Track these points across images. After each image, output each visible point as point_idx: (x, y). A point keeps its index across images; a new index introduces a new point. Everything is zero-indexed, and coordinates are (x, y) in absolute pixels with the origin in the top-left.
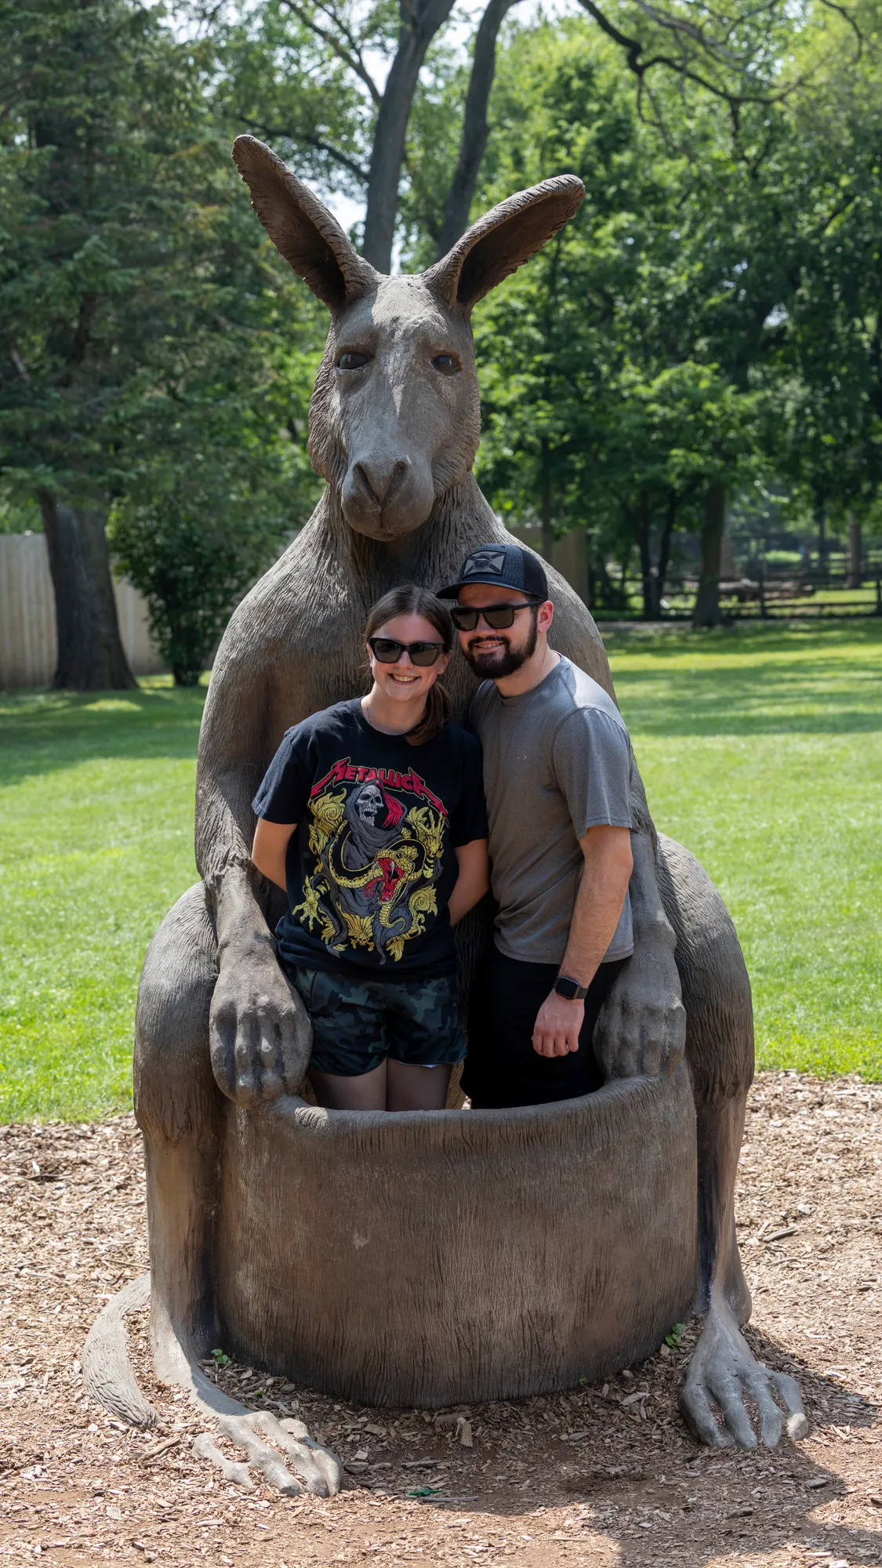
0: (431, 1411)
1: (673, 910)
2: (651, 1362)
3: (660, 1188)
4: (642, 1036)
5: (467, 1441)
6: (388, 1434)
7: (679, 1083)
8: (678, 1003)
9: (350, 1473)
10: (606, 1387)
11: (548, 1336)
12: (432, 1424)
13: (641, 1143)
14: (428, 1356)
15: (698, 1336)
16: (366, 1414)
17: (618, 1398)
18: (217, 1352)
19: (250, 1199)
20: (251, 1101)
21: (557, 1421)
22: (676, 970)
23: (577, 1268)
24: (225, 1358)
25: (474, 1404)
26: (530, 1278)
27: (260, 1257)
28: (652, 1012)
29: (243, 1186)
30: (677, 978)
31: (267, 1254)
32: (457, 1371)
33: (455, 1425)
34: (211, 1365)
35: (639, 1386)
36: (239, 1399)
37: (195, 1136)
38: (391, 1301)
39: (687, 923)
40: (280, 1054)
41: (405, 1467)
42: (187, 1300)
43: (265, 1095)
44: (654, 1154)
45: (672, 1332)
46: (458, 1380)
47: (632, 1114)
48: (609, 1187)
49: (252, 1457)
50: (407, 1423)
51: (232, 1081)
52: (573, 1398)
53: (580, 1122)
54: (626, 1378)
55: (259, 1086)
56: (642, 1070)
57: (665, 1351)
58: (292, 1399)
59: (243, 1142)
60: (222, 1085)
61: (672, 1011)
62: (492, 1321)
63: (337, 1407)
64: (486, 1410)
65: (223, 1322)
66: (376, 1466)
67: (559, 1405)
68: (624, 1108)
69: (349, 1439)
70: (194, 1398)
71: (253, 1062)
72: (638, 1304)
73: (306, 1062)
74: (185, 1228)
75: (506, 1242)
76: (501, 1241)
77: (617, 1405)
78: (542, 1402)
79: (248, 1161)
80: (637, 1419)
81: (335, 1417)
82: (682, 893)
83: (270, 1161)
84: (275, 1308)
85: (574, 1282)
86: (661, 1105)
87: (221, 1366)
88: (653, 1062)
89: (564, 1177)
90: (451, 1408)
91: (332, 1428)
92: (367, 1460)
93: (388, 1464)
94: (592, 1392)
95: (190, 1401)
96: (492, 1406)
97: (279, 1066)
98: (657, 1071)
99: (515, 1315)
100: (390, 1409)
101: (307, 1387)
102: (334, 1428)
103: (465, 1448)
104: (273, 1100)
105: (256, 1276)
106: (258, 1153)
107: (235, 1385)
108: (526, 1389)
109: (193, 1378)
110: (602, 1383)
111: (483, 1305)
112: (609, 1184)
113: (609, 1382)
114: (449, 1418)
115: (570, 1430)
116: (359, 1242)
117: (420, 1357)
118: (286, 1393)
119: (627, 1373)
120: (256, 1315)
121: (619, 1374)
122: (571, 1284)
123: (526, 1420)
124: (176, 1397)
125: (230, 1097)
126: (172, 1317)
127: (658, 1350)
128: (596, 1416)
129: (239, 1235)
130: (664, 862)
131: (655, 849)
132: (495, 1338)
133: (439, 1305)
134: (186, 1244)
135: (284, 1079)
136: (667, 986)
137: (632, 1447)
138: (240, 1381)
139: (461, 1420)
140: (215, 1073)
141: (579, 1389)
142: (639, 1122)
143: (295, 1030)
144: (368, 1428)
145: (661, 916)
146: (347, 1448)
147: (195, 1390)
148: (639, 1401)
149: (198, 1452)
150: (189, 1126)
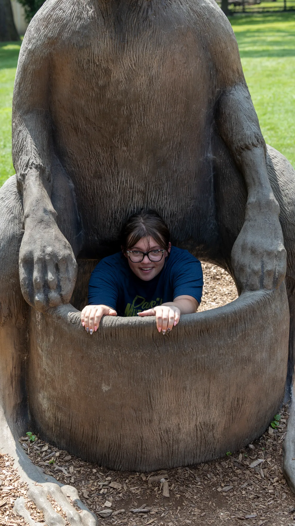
0: (146, 473)
1: (277, 190)
2: (264, 438)
3: (272, 351)
4: (262, 267)
5: (166, 493)
6: (123, 488)
7: (282, 291)
8: (281, 247)
9: (102, 517)
10: (241, 456)
11: (211, 434)
12: (146, 482)
13: (263, 328)
14: (144, 447)
15: (287, 419)
16: (110, 475)
17: (248, 463)
18: (29, 433)
19: (44, 359)
20: (43, 308)
21: (215, 479)
22: (280, 227)
23: (227, 399)
24: (34, 437)
25: (169, 469)
26: (201, 406)
27: (50, 390)
28: (269, 254)
29: (40, 351)
30: (281, 232)
31: (54, 389)
32: (160, 454)
33: (159, 483)
34: (27, 440)
35: (258, 455)
36: (41, 466)
37: (14, 320)
38: (124, 419)
39: (284, 198)
40: (59, 281)
41: (132, 512)
42: (13, 403)
43: (51, 305)
44: (269, 333)
45: (274, 420)
46: (161, 458)
47: (258, 314)
48: (245, 354)
49: (46, 519)
50: (133, 480)
51: (32, 296)
52: (223, 463)
53: (230, 321)
54: (251, 450)
55: (47, 300)
56: (263, 286)
57: (271, 431)
58: (70, 465)
59: (39, 327)
60: (26, 298)
61: (279, 252)
62: (179, 429)
63: (94, 471)
64: (176, 473)
65: (32, 416)
66: (116, 513)
67: (215, 468)
68: (254, 311)
69: (101, 492)
70: (17, 466)
71: (44, 286)
72: (259, 412)
73: (74, 284)
74: (10, 367)
75: (188, 388)
76: (185, 388)
77: (248, 468)
78: (206, 467)
79: (43, 338)
80: (259, 477)
81: (93, 477)
82: (281, 180)
83: (54, 340)
84: (59, 417)
85: (225, 406)
86: (273, 306)
87: (31, 442)
88: (268, 282)
89: (221, 351)
90: (156, 472)
91: (92, 485)
92: (111, 508)
93: (123, 510)
94: (233, 459)
95: (15, 467)
96: (180, 471)
97: (59, 288)
98: (271, 286)
99: (192, 425)
100: (124, 472)
101: (78, 457)
102: (93, 485)
103: (165, 498)
104: (55, 307)
105: (49, 399)
106: (48, 335)
107: (39, 456)
108: (197, 460)
109: (16, 450)
110: (238, 453)
111: (174, 420)
112: (245, 352)
113: (242, 453)
114: (156, 478)
115: (223, 485)
116: (105, 388)
117: (139, 447)
118: (66, 461)
119: (251, 446)
120: (50, 418)
121: (247, 447)
122: (223, 407)
123: (198, 479)
124: (7, 464)
125: (31, 305)
126: (5, 413)
127: (267, 430)
128: (236, 475)
129: (39, 376)
130: (270, 162)
131: (265, 155)
132: (182, 436)
133: (150, 421)
134: (11, 375)
135: (61, 295)
136: (276, 238)
137: (258, 497)
138: (42, 453)
139: (163, 480)
140: (23, 292)
141: (226, 458)
142: (262, 317)
143: (67, 267)
144: (111, 485)
145: (272, 196)
146: (101, 497)
147: (17, 459)
148: (259, 464)
149: (16, 510)
150: (10, 315)
